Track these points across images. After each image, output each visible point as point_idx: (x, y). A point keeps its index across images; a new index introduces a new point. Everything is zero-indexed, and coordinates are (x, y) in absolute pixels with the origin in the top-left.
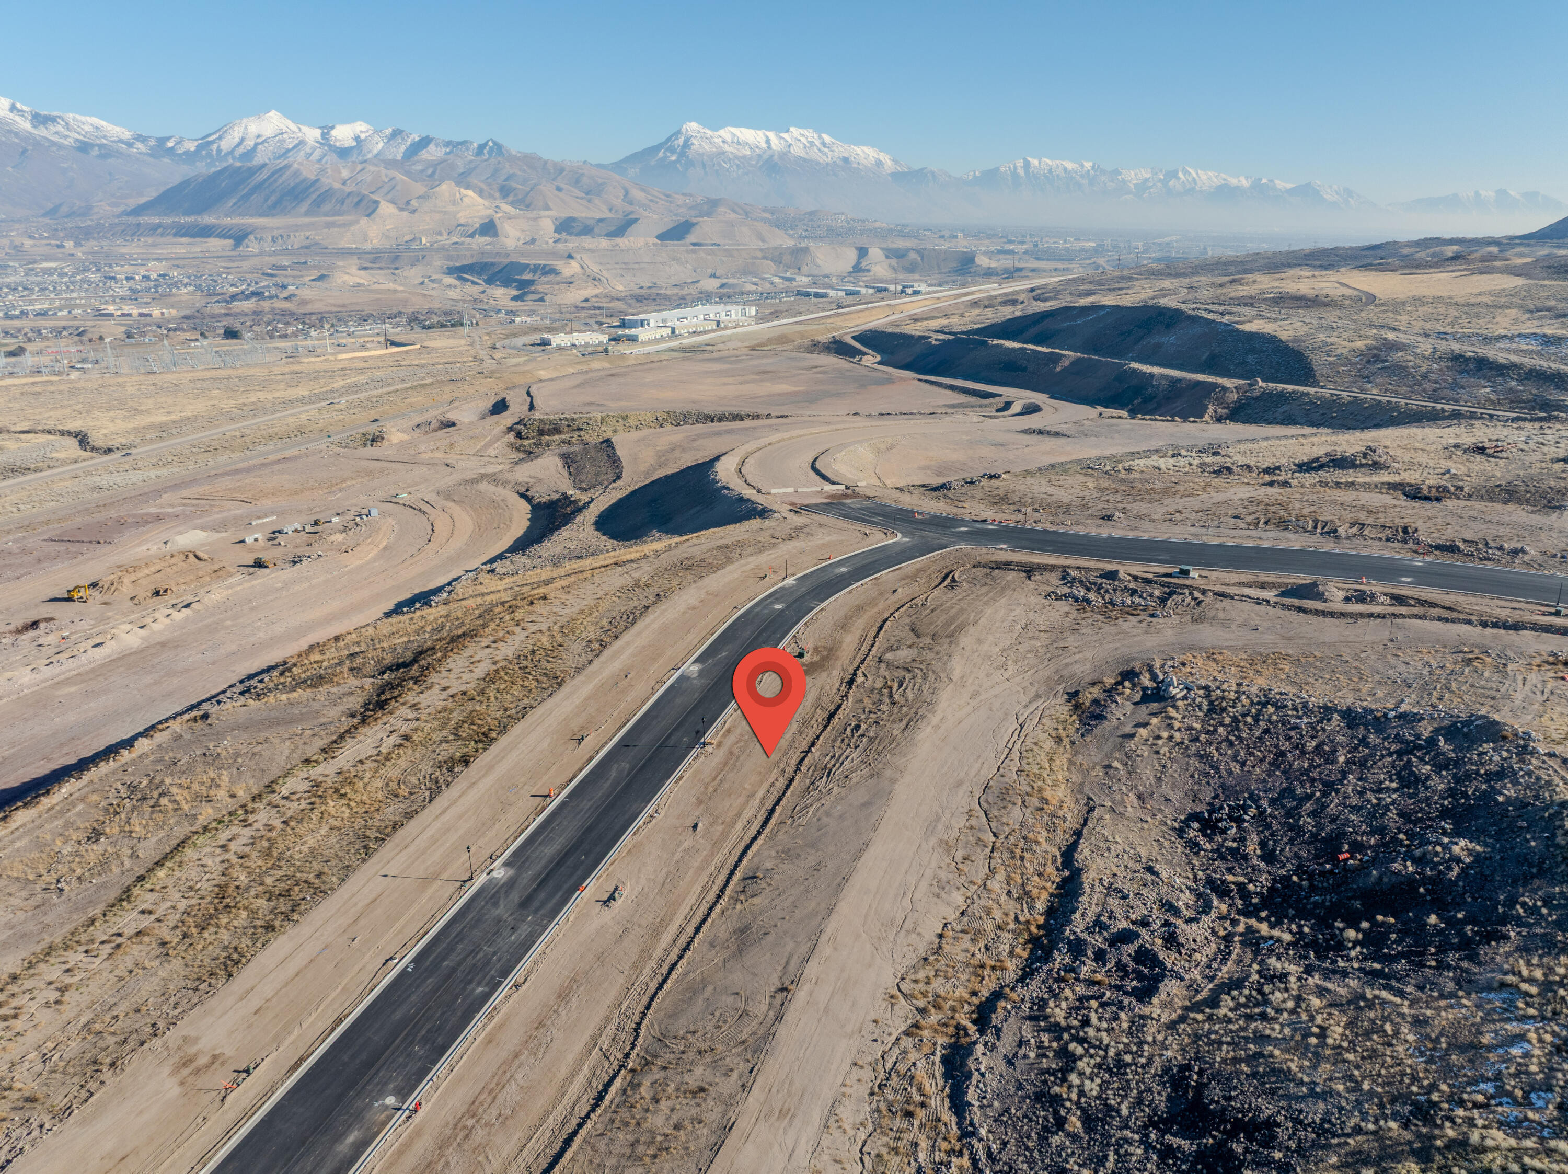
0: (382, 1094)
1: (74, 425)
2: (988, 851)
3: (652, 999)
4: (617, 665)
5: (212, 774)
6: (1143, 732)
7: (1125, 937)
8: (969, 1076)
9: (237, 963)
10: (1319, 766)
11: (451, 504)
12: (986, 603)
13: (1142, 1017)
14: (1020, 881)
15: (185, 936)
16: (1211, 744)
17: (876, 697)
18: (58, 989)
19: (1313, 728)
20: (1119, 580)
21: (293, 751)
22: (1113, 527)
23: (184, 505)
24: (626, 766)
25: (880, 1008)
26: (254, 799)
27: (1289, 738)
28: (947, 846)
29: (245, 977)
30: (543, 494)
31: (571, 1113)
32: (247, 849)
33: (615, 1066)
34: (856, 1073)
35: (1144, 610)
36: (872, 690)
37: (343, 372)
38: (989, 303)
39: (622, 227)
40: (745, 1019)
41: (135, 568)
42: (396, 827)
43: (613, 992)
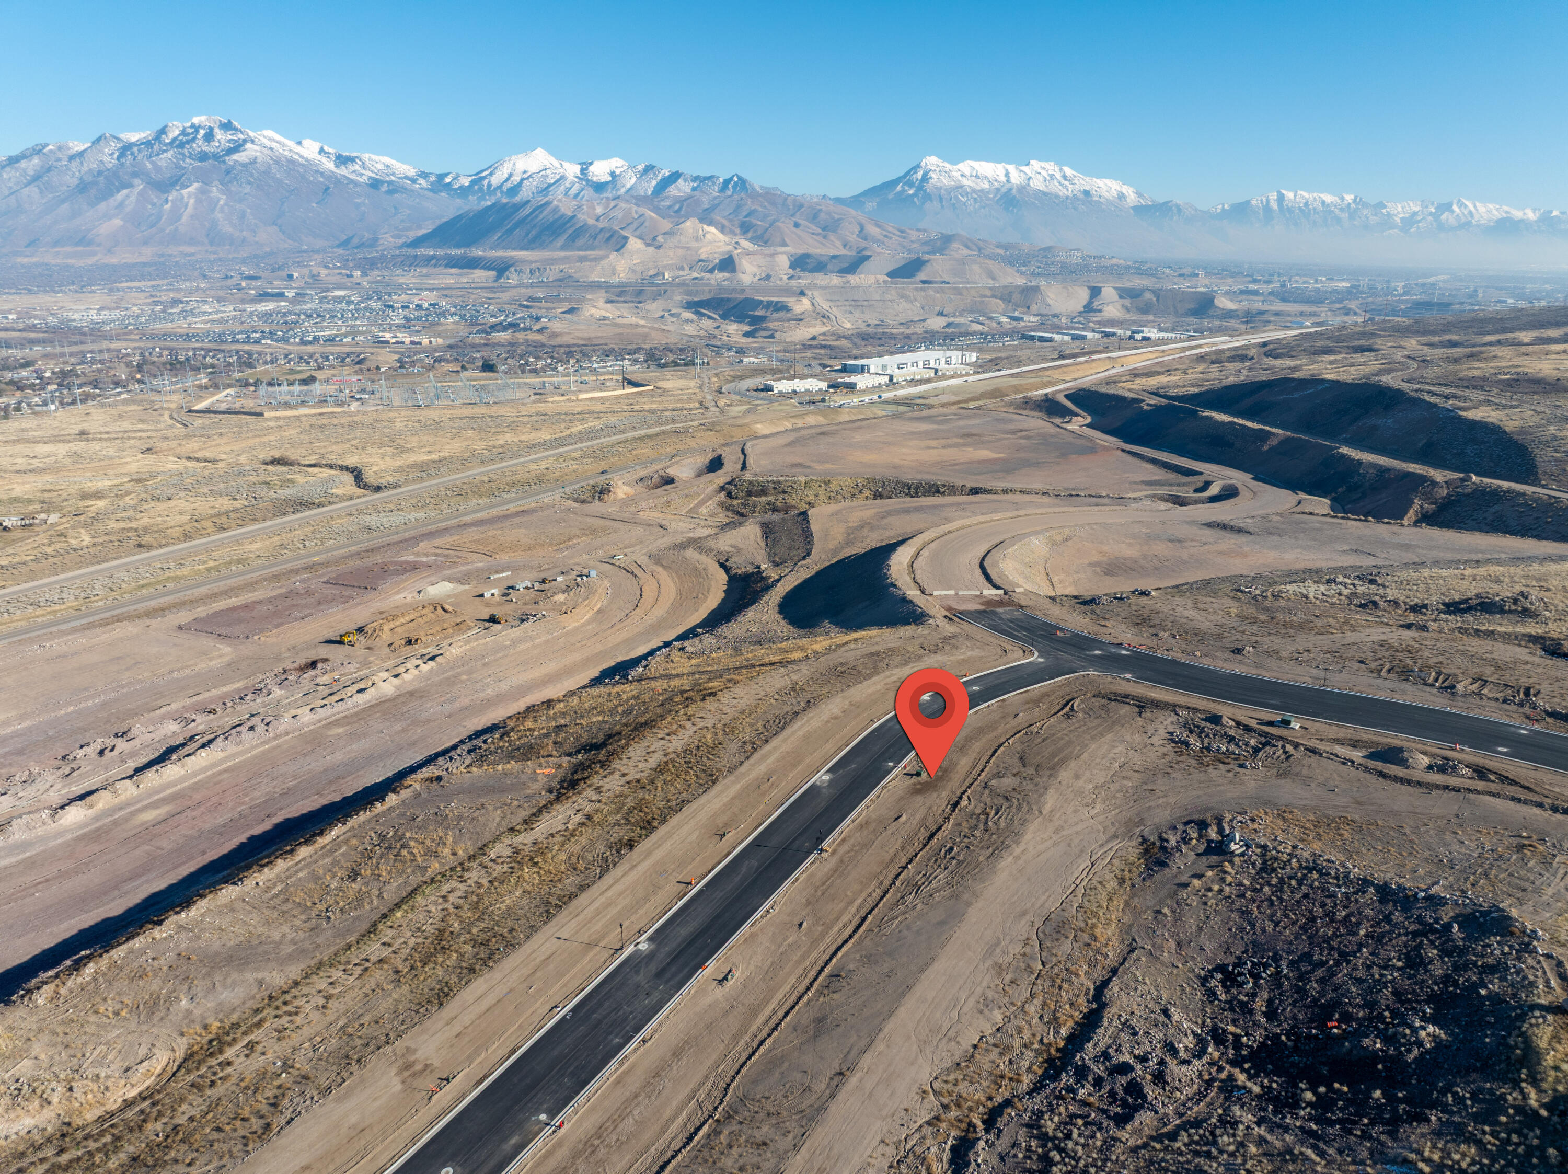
0: (538, 1112)
1: (351, 461)
2: (1033, 977)
3: (742, 1066)
4: (762, 768)
5: (441, 834)
6: (1197, 883)
7: (1124, 1068)
8: (968, 1164)
9: (447, 995)
10: (1341, 935)
11: (660, 569)
12: (1093, 738)
13: (1115, 1139)
14: (1053, 1007)
15: (412, 968)
16: (1254, 901)
17: (973, 821)
18: (325, 997)
19: (1348, 898)
20: (1222, 725)
21: (503, 819)
22: (1240, 662)
23: (436, 555)
24: (755, 863)
25: (912, 1099)
26: (469, 858)
27: (1323, 905)
28: (999, 969)
29: (452, 1007)
30: (740, 566)
31: (669, 1146)
32: (461, 901)
33: (706, 1115)
34: (882, 1149)
35: (1236, 759)
36: (972, 815)
37: (583, 415)
38: (1216, 359)
39: (853, 266)
40: (807, 1093)
41: (395, 617)
42: (572, 896)
43: (714, 1057)
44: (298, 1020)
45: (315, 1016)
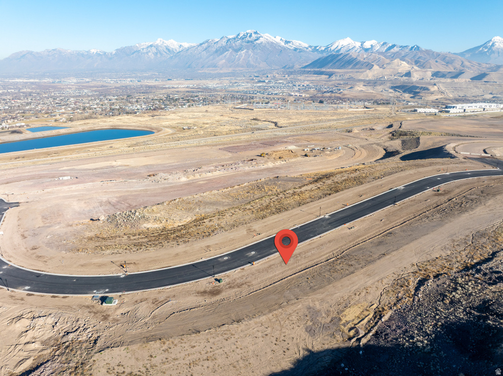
1: (274, 121)
2: (467, 245)
4: (380, 183)
5: (274, 186)
8: (424, 285)
9: (265, 217)
11: (363, 149)
13: (487, 288)
14: (473, 254)
17: (456, 204)
18: (232, 214)
21: (293, 186)
23: (293, 140)
24: (370, 204)
25: (408, 266)
26: (281, 192)
28: (454, 241)
29: (265, 220)
30: (391, 150)
32: (275, 200)
33: (334, 256)
34: (393, 275)
37: (348, 114)
40: (370, 257)
41: (277, 152)
42: (308, 203)
43: (342, 244)
44: (224, 217)
45: (229, 217)
